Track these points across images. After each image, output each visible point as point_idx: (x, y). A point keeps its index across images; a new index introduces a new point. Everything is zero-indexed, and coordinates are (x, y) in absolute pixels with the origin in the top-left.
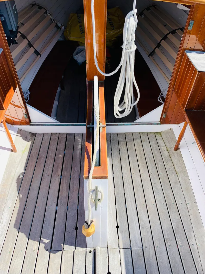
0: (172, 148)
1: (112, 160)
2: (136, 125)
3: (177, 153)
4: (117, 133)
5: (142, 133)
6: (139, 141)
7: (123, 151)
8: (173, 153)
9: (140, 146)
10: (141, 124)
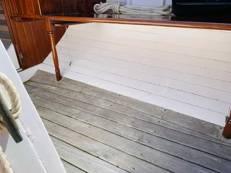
0: (54, 81)
3: (63, 81)
8: (59, 84)
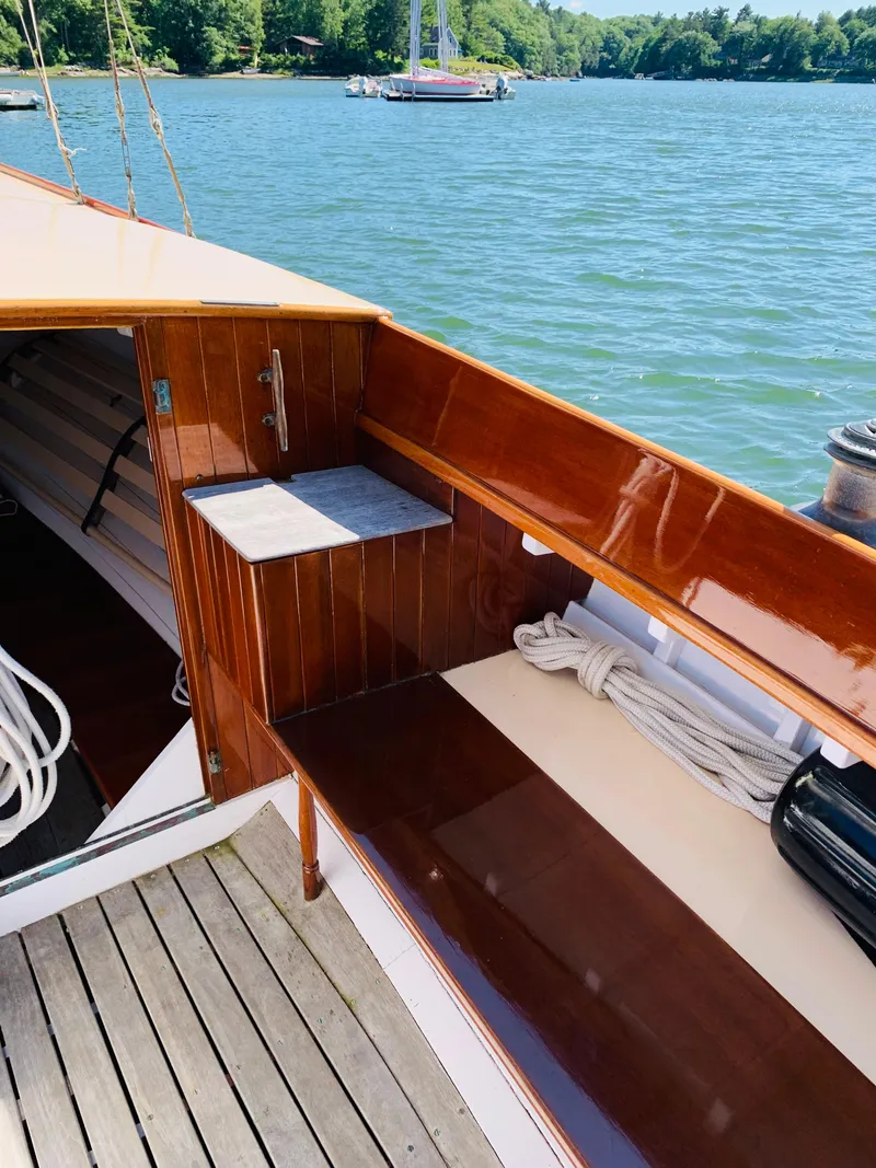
0: (294, 892)
1: (17, 1097)
2: (100, 852)
3: (323, 907)
4: (17, 929)
5: (147, 877)
6: (139, 921)
7: (68, 1013)
8: (306, 915)
9: (149, 948)
10: (124, 839)
